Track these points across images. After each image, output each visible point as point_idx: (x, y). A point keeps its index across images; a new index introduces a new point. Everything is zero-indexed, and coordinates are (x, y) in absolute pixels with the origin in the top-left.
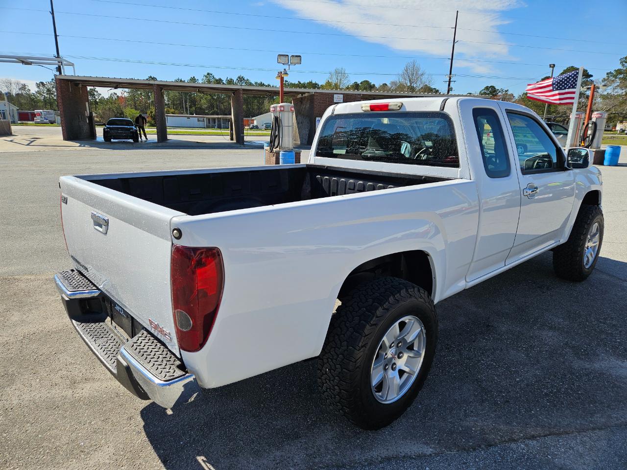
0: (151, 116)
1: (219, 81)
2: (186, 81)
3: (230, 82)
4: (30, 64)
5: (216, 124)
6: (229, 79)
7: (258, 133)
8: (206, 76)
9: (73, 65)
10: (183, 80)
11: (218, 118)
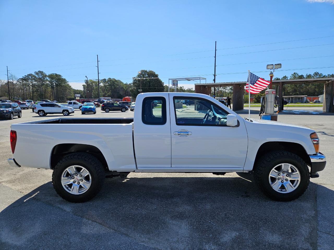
0: (256, 98)
1: (301, 77)
2: (281, 79)
3: (309, 76)
4: (190, 80)
5: (290, 100)
6: (308, 74)
7: (316, 105)
8: (293, 75)
9: (205, 79)
10: (279, 78)
11: (291, 97)
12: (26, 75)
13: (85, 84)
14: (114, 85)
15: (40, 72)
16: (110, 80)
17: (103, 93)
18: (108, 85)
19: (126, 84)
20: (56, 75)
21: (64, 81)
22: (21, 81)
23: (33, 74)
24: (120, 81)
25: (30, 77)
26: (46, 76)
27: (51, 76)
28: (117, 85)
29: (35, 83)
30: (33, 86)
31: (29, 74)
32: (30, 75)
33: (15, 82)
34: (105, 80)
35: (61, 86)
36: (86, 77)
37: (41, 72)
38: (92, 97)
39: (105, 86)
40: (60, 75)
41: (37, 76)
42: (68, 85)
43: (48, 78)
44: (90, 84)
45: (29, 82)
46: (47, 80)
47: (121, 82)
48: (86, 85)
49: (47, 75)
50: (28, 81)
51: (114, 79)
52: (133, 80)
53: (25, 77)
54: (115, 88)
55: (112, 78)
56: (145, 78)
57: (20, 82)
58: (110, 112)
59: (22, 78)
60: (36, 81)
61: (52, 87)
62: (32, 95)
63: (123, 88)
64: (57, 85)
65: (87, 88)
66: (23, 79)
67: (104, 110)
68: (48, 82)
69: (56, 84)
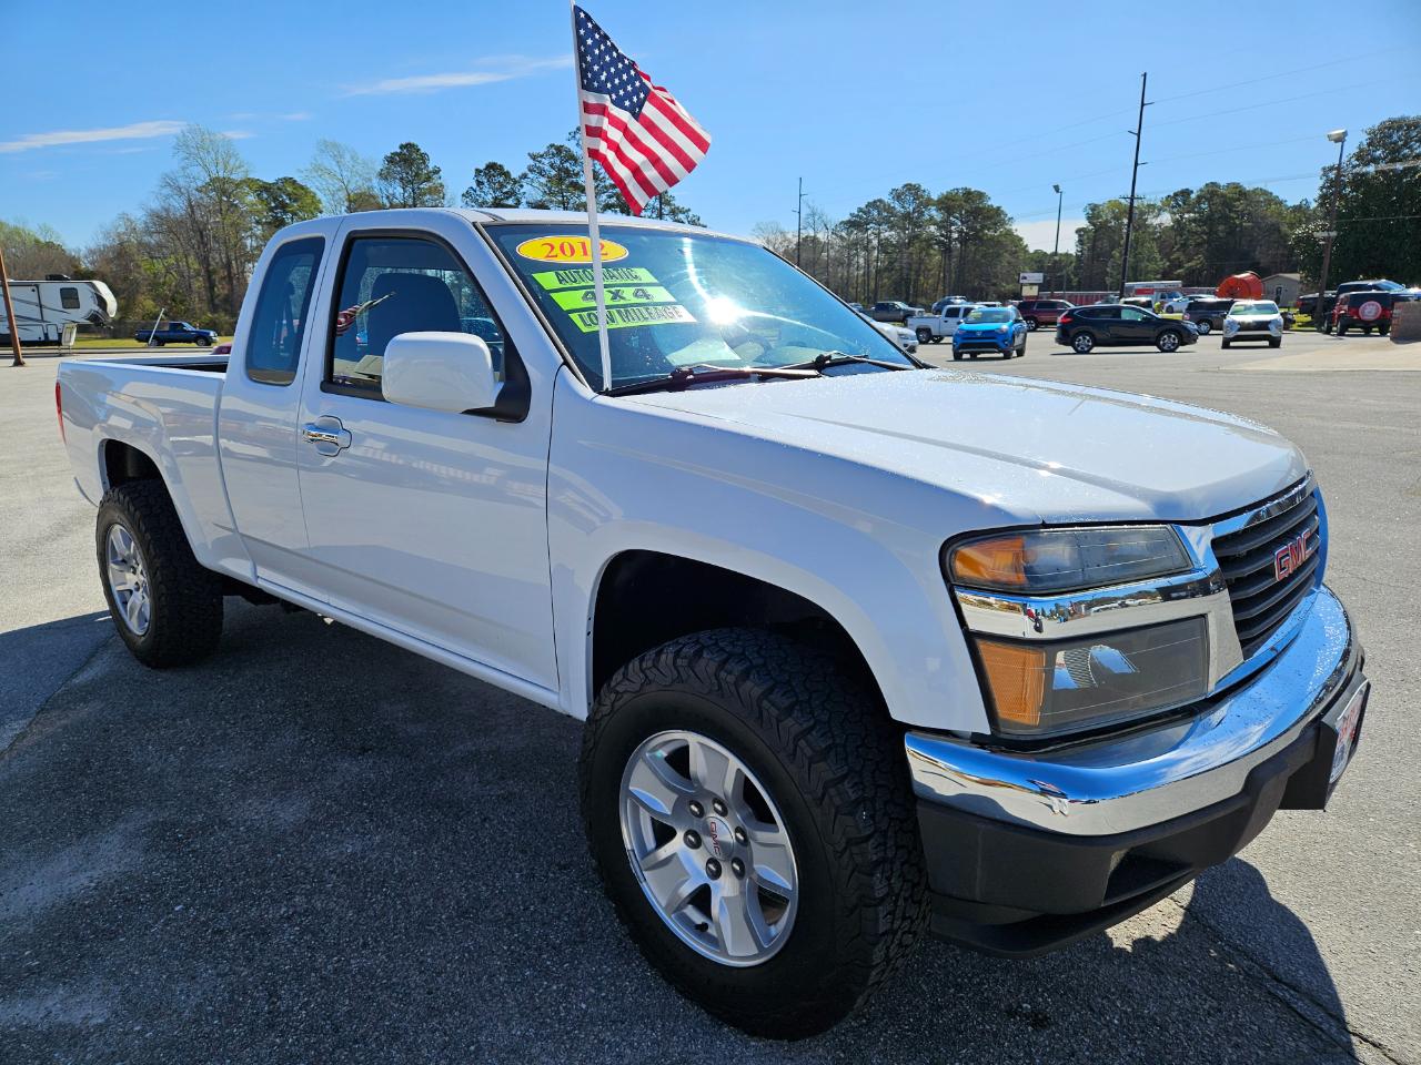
12: (863, 206)
13: (1084, 223)
14: (1225, 219)
15: (909, 187)
16: (1211, 192)
17: (1162, 260)
18: (1194, 220)
19: (1297, 208)
20: (968, 194)
21: (995, 216)
22: (844, 234)
23: (887, 199)
24: (1265, 193)
25: (875, 213)
26: (928, 202)
27: (947, 204)
28: (1241, 215)
29: (887, 234)
30: (884, 246)
31: (871, 200)
32: (874, 205)
33: (821, 236)
34: (1186, 193)
35: (981, 239)
36: (1057, 191)
37: (913, 189)
38: (1108, 280)
39: (1179, 226)
40: (981, 195)
41: (897, 206)
42: (1009, 233)
43: (934, 212)
44: (1107, 221)
45: (869, 232)
46: (932, 218)
47: (1271, 200)
48: (1091, 227)
49: (935, 197)
50: (867, 230)
51: (1237, 186)
52: (1321, 183)
53: (857, 216)
54: (1231, 231)
55: (1223, 182)
56: (1399, 166)
57: (842, 238)
58: (1095, 350)
59: (849, 221)
60: (891, 228)
61: (947, 250)
62: (872, 284)
63: (1279, 231)
64: (964, 239)
65: (1095, 240)
66: (854, 224)
67: (1066, 344)
68: (933, 228)
69: (961, 232)
